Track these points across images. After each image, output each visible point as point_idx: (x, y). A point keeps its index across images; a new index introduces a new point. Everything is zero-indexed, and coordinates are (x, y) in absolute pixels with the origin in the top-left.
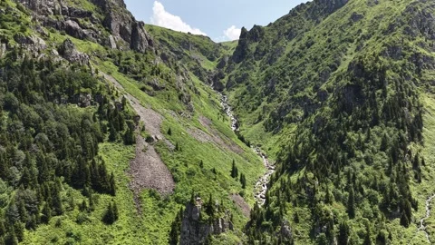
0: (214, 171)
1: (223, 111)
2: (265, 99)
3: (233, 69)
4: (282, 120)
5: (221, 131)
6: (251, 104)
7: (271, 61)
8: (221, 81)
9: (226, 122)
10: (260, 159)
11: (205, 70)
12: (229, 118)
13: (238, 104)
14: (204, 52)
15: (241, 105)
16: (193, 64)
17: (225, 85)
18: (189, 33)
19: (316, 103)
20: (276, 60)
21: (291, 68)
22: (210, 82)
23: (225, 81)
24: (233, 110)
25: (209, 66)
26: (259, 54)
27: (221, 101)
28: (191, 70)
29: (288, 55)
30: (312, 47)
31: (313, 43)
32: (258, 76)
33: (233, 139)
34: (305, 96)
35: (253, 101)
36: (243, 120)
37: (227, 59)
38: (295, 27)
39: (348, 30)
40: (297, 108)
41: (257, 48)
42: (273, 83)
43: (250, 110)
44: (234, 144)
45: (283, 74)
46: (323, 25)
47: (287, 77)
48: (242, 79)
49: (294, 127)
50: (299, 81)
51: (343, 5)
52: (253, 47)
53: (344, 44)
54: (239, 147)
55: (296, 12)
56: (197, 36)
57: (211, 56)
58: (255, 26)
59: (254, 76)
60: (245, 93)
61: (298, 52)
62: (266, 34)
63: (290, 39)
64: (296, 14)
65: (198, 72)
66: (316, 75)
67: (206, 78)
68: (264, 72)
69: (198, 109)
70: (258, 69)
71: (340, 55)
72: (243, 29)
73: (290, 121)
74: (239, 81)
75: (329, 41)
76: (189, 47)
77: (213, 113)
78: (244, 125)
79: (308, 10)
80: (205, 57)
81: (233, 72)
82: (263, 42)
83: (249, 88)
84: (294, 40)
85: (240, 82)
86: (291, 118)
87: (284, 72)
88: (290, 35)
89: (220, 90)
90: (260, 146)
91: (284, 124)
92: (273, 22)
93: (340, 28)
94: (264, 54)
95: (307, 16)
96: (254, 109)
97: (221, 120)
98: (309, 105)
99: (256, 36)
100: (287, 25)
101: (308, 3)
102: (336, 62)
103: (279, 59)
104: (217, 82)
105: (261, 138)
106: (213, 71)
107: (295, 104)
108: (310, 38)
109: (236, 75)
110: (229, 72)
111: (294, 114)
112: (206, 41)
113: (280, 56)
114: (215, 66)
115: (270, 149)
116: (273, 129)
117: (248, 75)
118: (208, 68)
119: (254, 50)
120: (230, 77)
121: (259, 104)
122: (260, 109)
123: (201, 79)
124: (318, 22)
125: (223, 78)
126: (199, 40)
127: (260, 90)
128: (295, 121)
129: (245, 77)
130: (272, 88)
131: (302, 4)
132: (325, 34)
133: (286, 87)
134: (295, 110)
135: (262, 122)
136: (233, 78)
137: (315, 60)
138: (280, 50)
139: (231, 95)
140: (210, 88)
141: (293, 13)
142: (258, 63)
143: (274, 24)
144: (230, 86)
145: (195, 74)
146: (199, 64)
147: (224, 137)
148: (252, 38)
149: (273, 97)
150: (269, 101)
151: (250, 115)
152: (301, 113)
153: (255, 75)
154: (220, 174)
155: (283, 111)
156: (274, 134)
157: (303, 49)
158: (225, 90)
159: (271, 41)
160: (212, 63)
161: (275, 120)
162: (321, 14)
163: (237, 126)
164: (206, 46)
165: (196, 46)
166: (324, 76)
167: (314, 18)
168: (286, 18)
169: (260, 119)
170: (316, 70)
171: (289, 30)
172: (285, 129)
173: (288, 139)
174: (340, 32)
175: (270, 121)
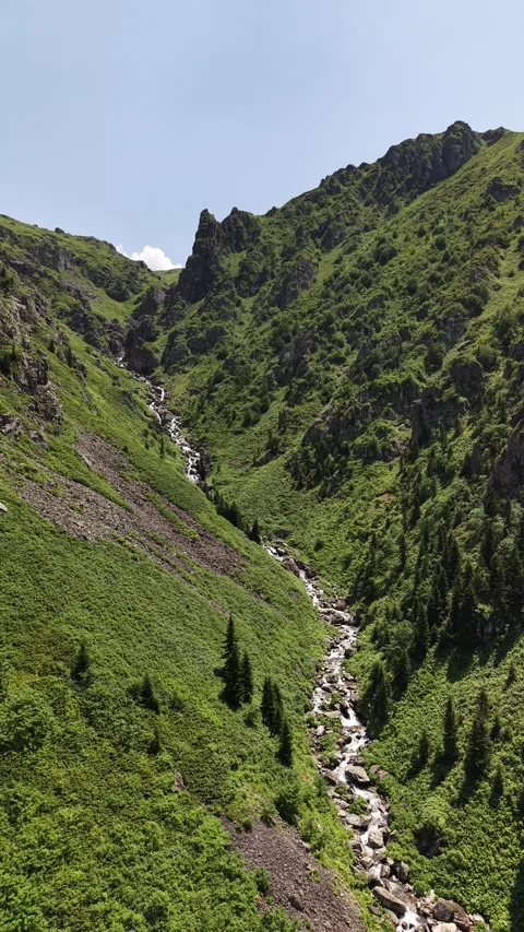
0: (145, 696)
1: (159, 427)
2: (281, 393)
3: (182, 317)
4: (345, 451)
5: (158, 488)
6: (239, 408)
7: (282, 298)
8: (148, 346)
9: (168, 460)
10: (297, 584)
11: (101, 319)
12: (175, 448)
13: (201, 409)
14: (98, 277)
15: (210, 411)
16: (66, 302)
17: (158, 356)
18: (58, 230)
19: (453, 400)
20: (295, 295)
21: (345, 311)
22: (114, 350)
23: (159, 346)
24: (185, 424)
25: (112, 311)
26: (248, 281)
27: (150, 400)
28: (61, 314)
29: (328, 284)
30: (393, 261)
31: (393, 253)
32: (249, 333)
33: (204, 517)
34: (408, 381)
35: (245, 399)
36: (220, 452)
37: (161, 296)
38: (337, 218)
39: (484, 220)
40: (387, 416)
41: (244, 266)
42: (300, 349)
43: (238, 425)
44: (206, 534)
45: (326, 327)
46: (411, 215)
47: (339, 335)
48: (207, 343)
49: (388, 475)
50: (375, 343)
51: (451, 173)
52: (231, 262)
53: (488, 249)
54: (227, 544)
55: (337, 183)
56: (80, 238)
57: (118, 287)
58: (235, 211)
59: (238, 335)
60: (218, 379)
61: (354, 276)
62: (265, 231)
63: (327, 246)
64: (338, 190)
65: (80, 321)
66: (424, 326)
67: (103, 340)
68: (266, 325)
69: (77, 414)
70: (247, 318)
71: (484, 276)
72: (205, 215)
73: (370, 455)
74: (200, 347)
75: (440, 245)
76: (56, 260)
77: (129, 431)
78: (224, 468)
79: (367, 181)
80: (100, 292)
81: (181, 325)
82: (257, 250)
83: (230, 365)
84: (336, 252)
85: (204, 351)
86: (373, 446)
87: (330, 320)
88: (327, 237)
89: (146, 371)
90: (284, 534)
91: (354, 464)
92: (279, 206)
93: (465, 216)
94: (262, 281)
95: (363, 195)
96: (248, 423)
97: (154, 452)
98: (432, 405)
99: (239, 235)
100: (316, 214)
101: (363, 165)
102: (475, 292)
103: (304, 294)
104: (134, 349)
105: (284, 509)
106: (123, 324)
107: (379, 405)
108: (382, 241)
109: (191, 332)
110: (167, 325)
111: (382, 433)
112: (104, 252)
113: (305, 286)
114: (128, 313)
115: (319, 546)
116: (317, 479)
117: (222, 332)
118: (109, 316)
119: (234, 271)
120: (172, 337)
121: (264, 409)
122: (267, 422)
123: (88, 340)
124: (394, 210)
125: (153, 339)
126: (85, 247)
127: (261, 369)
128: (386, 456)
129: (216, 336)
130: (298, 366)
131: (350, 167)
132: (421, 233)
133: (339, 361)
134: (381, 423)
135: (281, 460)
136: (181, 340)
137: (412, 290)
138: (305, 272)
139: (180, 385)
140: (118, 364)
141: (331, 185)
142: (248, 303)
143: (284, 209)
144: (173, 362)
145: (74, 326)
146: (84, 302)
147: (170, 510)
148: (227, 241)
149: (303, 387)
150: (292, 399)
151: (240, 438)
152: (401, 433)
153: (244, 330)
154: (176, 705)
155: (345, 424)
156: (323, 495)
157: (367, 266)
158: (159, 370)
159: (277, 251)
160: (120, 305)
161: (321, 454)
162: (399, 193)
163: (201, 471)
164: (104, 263)
165: (79, 262)
166: (451, 329)
167: (383, 200)
168: (312, 197)
169: (274, 450)
170: (421, 316)
171: (324, 226)
172: (359, 482)
173: (373, 512)
174: (463, 224)
175: (305, 455)
